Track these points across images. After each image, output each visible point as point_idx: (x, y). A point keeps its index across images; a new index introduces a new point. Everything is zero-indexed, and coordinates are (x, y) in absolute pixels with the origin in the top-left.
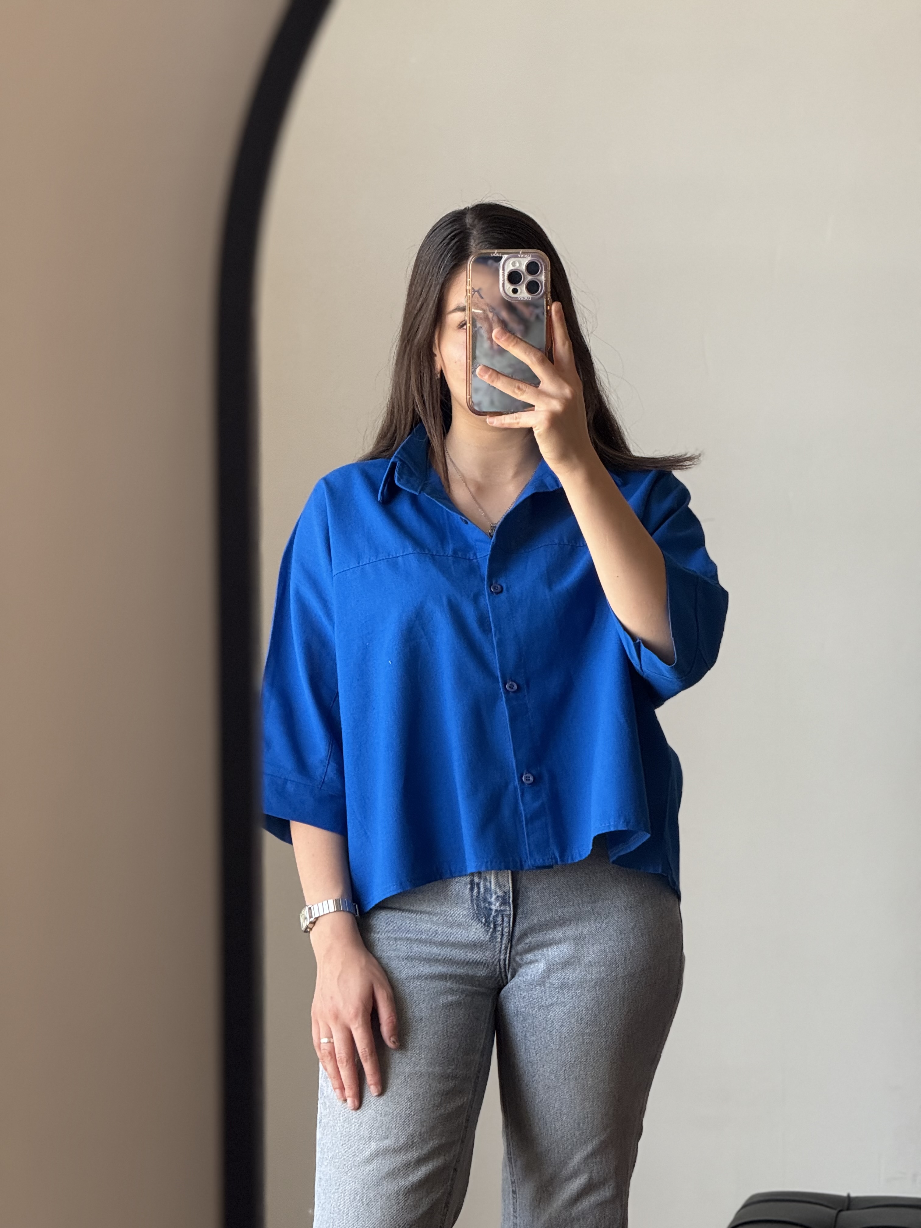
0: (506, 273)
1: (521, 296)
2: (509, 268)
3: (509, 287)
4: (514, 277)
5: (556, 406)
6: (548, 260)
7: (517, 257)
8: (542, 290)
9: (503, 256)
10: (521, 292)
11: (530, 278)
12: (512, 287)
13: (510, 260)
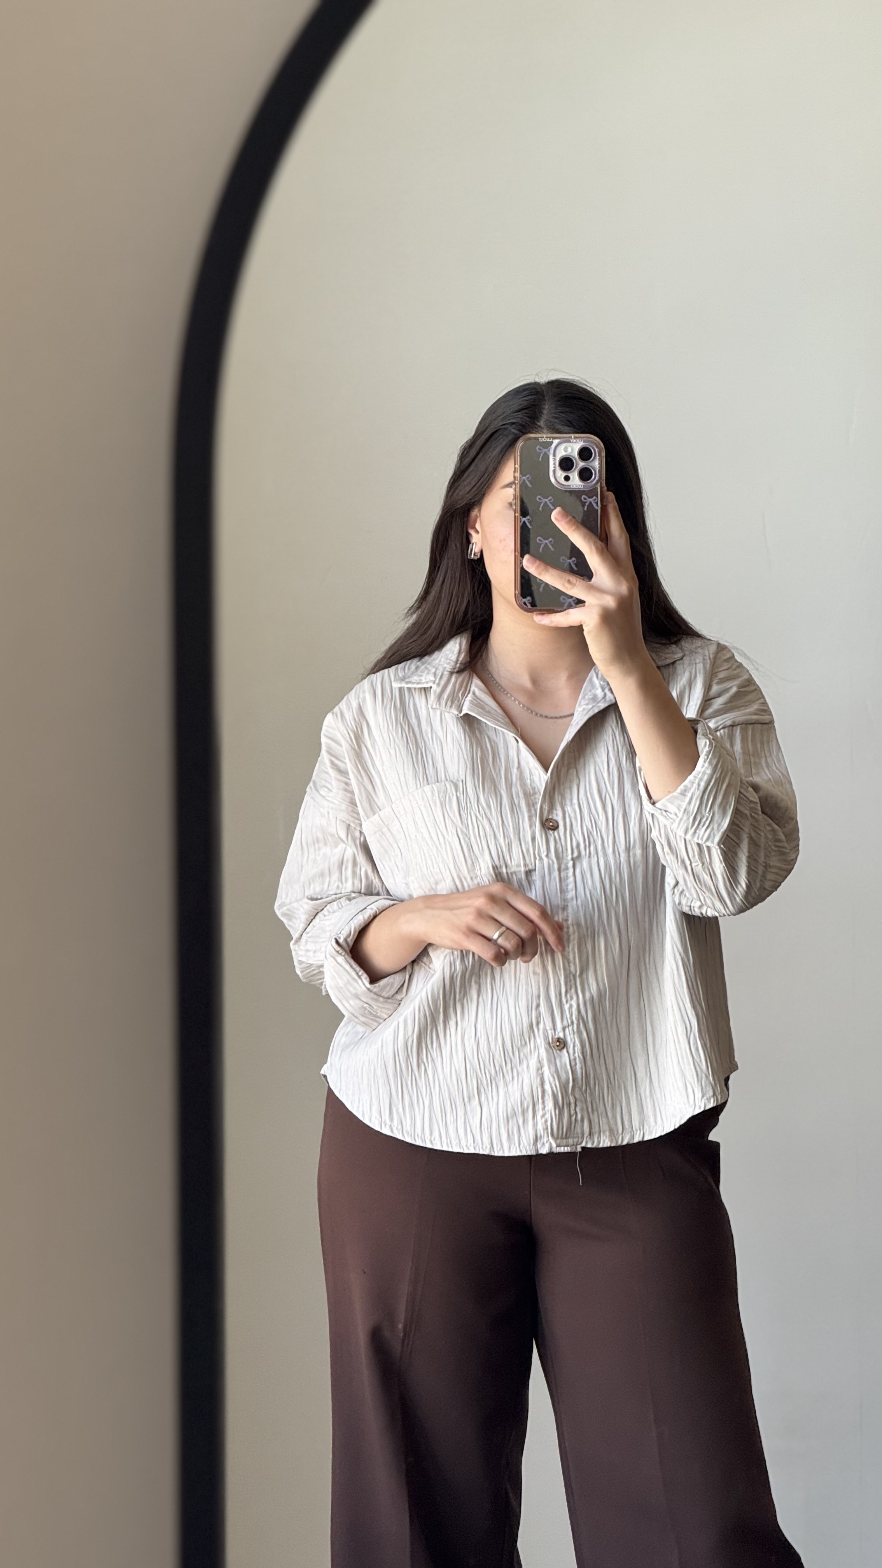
0: (558, 459)
1: (573, 484)
2: (561, 453)
3: (561, 474)
5: (610, 602)
6: (602, 444)
7: (570, 442)
8: (595, 477)
9: (554, 441)
10: (573, 480)
11: (581, 464)
12: (564, 474)
13: (562, 445)
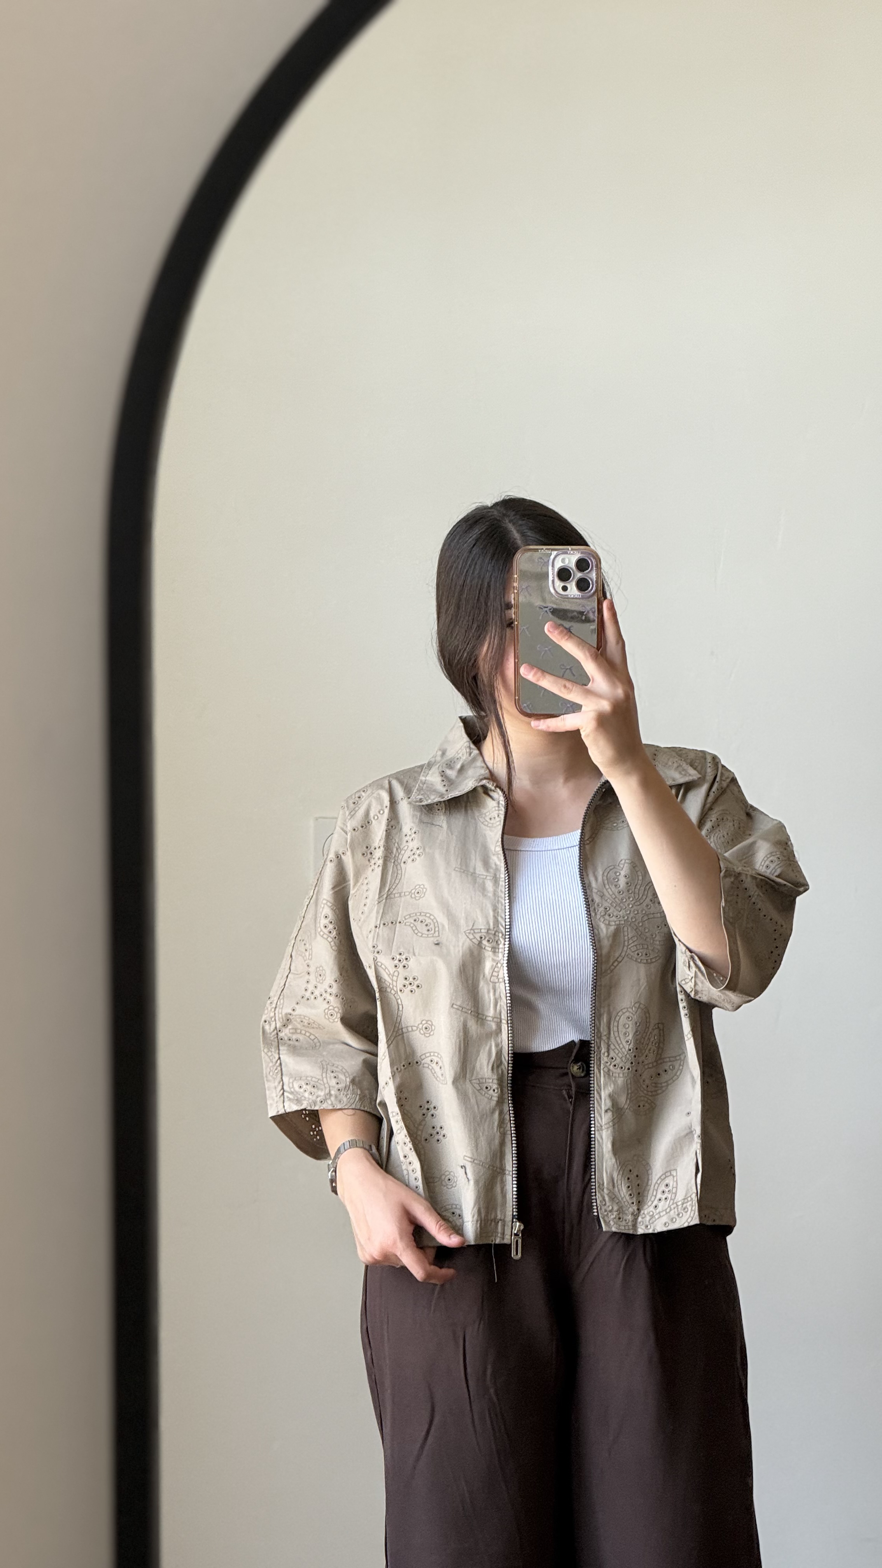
0: (556, 570)
1: (571, 593)
2: (559, 564)
3: (559, 584)
5: (607, 708)
8: (592, 588)
10: (571, 590)
11: (579, 575)
13: (560, 556)
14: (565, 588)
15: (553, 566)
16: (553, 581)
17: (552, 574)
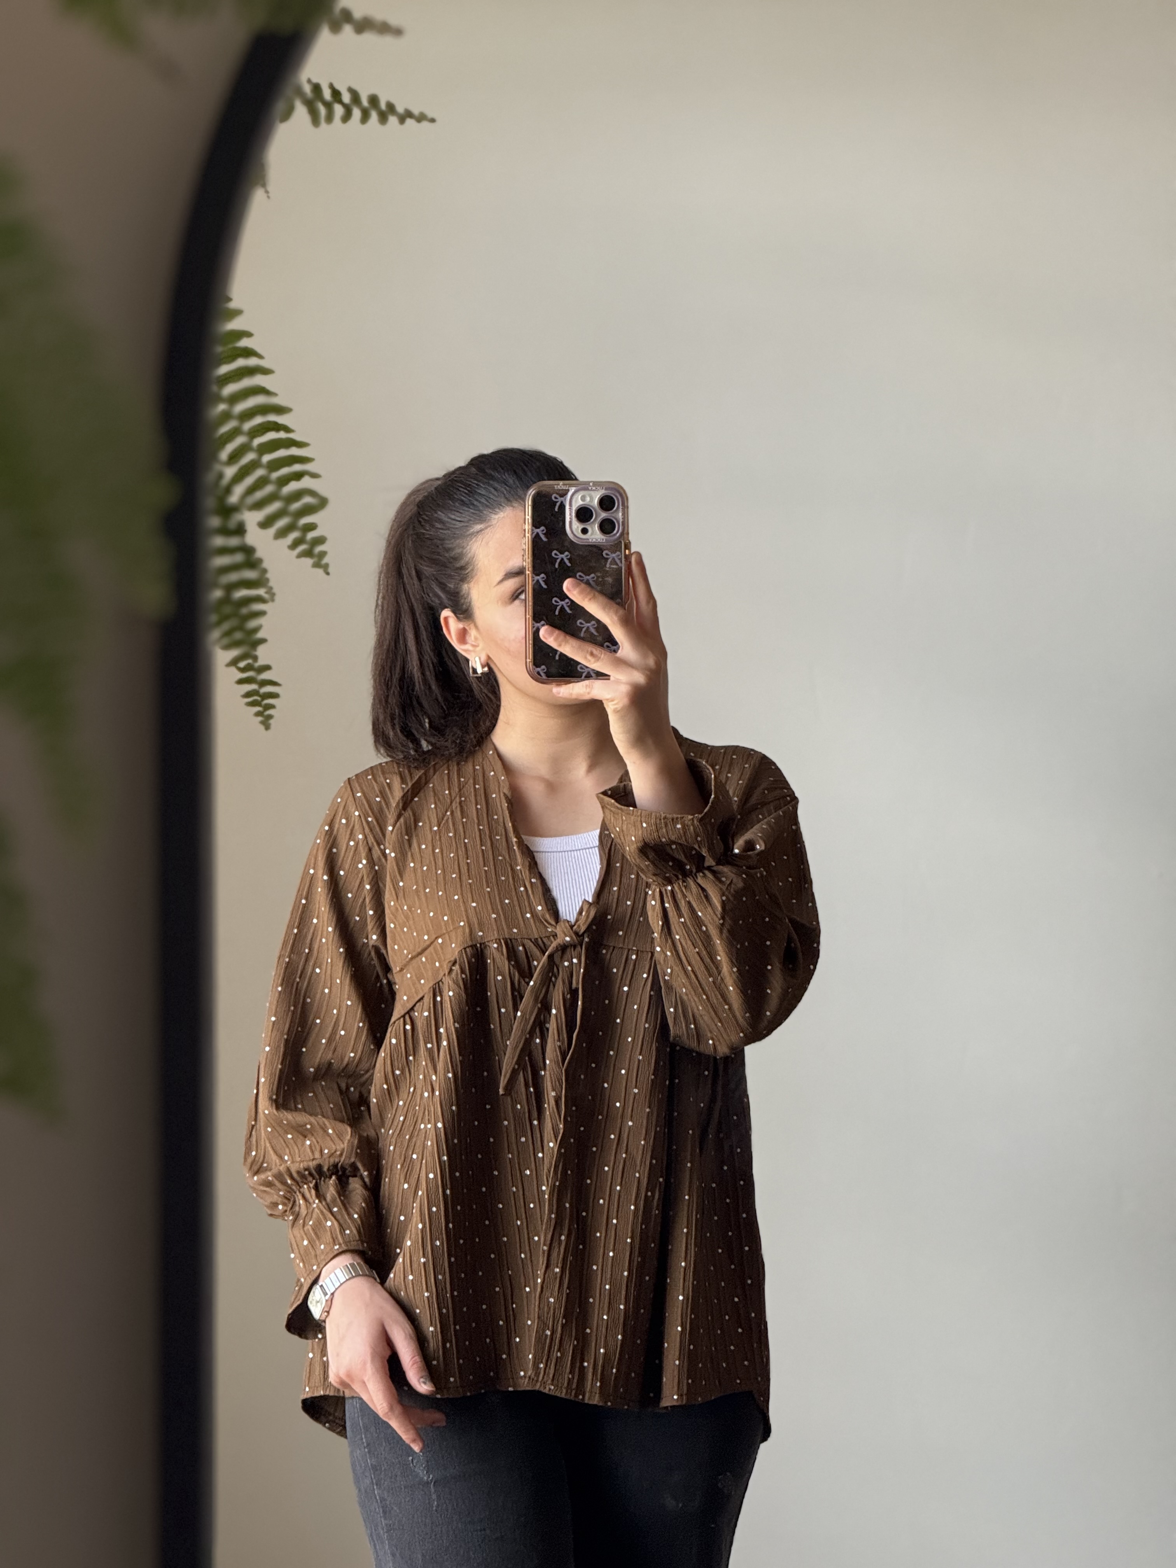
0: (574, 508)
1: (593, 537)
2: (578, 502)
3: (577, 526)
4: (584, 514)
5: (639, 678)
7: (588, 490)
8: (619, 530)
9: (570, 489)
10: (592, 534)
11: (603, 515)
12: (582, 526)
13: (579, 493)
14: (585, 531)
15: (571, 505)
16: (571, 523)
17: (570, 515)
